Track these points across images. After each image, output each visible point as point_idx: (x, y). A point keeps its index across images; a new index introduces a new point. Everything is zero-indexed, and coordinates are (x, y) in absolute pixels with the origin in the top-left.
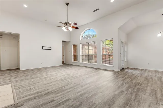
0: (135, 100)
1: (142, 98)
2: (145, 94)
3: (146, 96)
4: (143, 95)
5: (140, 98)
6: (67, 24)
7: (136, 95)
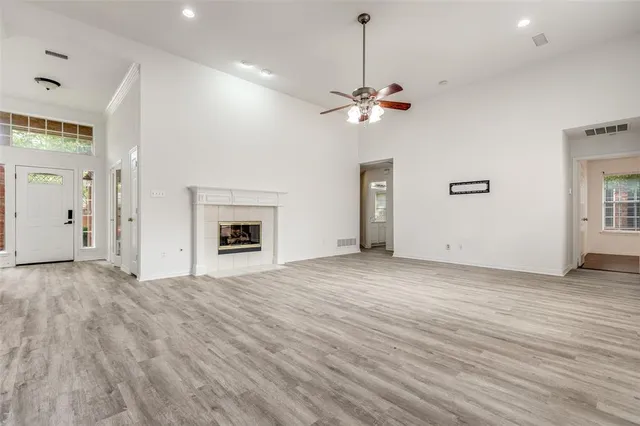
0: (94, 356)
1: (78, 372)
2: (73, 393)
3: (65, 388)
4: (76, 387)
5: (82, 372)
6: (363, 95)
7: (102, 372)
